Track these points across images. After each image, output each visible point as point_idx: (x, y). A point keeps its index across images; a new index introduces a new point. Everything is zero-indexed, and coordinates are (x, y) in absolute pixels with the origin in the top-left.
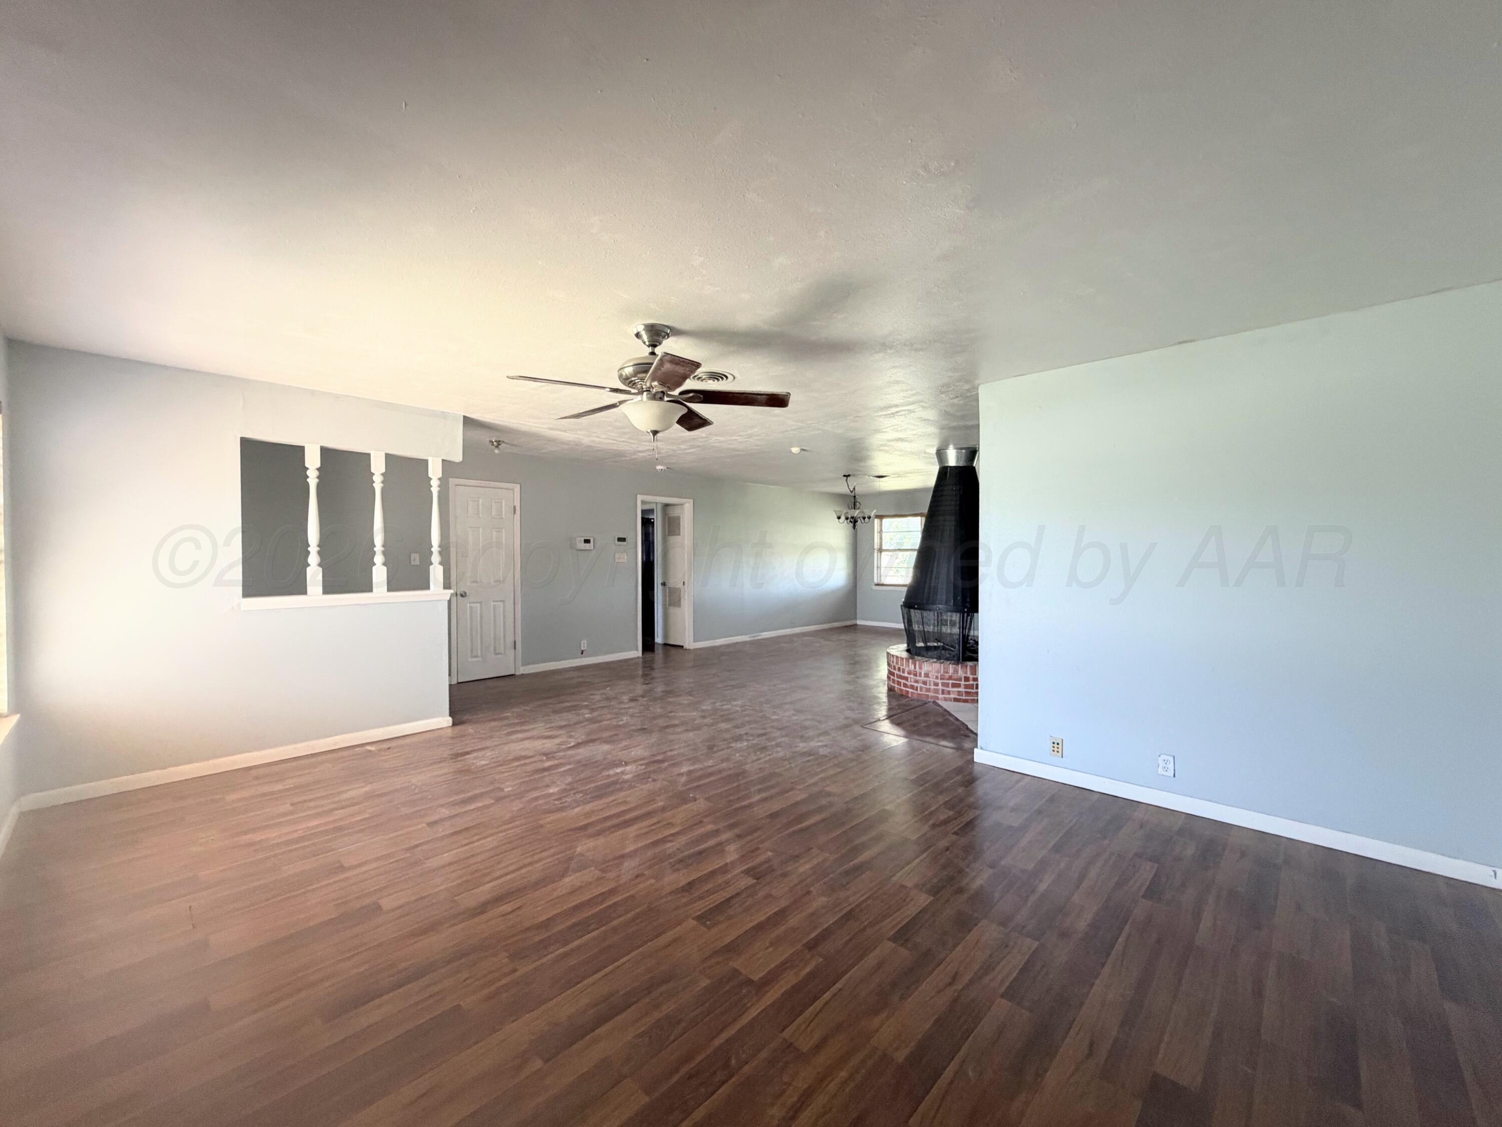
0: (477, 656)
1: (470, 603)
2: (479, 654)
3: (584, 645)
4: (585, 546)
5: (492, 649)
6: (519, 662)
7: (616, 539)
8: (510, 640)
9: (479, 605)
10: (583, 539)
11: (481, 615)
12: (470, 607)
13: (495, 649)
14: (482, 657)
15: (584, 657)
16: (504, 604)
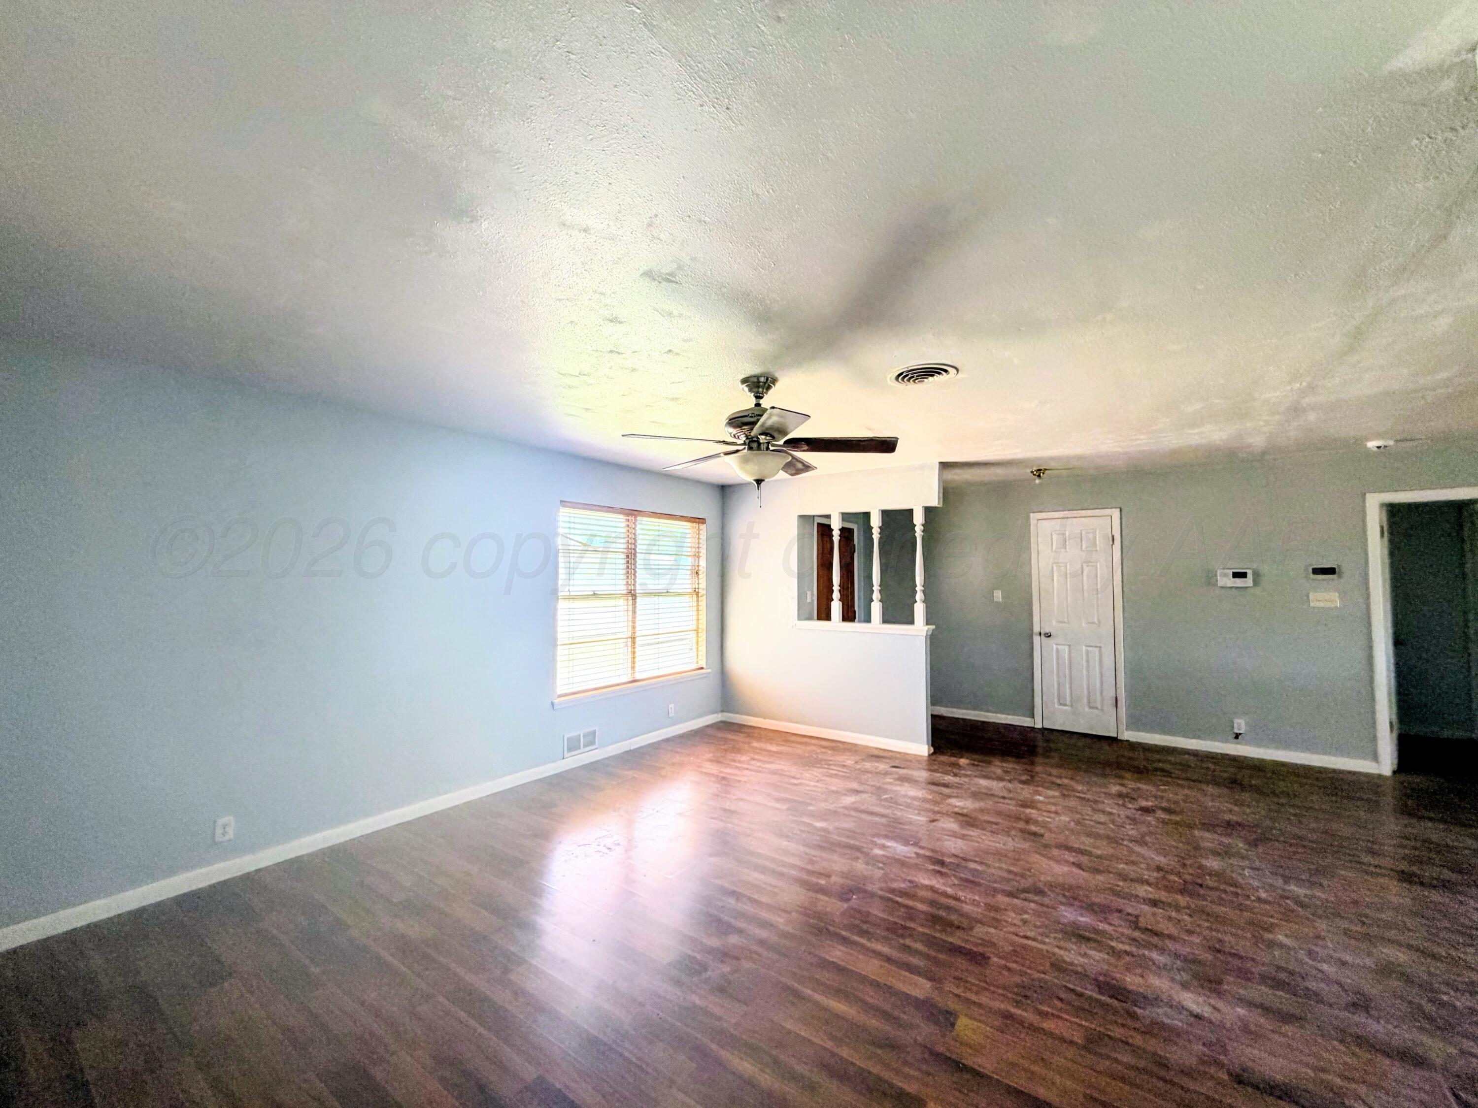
0: (1065, 705)
1: (1057, 644)
2: (1068, 703)
3: (1240, 724)
4: (1235, 583)
5: (1085, 701)
6: (1123, 727)
7: (1311, 570)
8: (1110, 693)
9: (1066, 648)
10: (1230, 572)
11: (1070, 662)
12: (1057, 649)
13: (1089, 702)
14: (1072, 706)
15: (1238, 743)
16: (1100, 652)
